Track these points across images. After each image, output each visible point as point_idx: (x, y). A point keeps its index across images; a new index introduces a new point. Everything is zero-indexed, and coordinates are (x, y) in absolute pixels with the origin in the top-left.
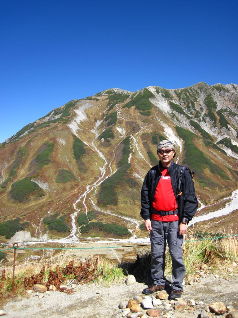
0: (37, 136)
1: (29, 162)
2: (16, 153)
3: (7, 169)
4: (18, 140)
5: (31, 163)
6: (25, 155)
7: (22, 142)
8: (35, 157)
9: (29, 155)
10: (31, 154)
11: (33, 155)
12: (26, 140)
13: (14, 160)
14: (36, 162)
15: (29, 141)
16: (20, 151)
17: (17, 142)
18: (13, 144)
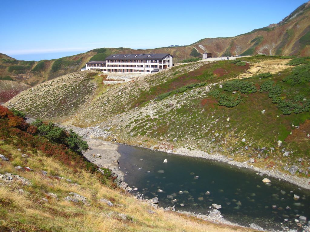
0: (303, 19)
1: (294, 43)
2: (283, 35)
3: (274, 49)
4: (286, 23)
5: (295, 44)
6: (291, 37)
7: (290, 25)
8: (299, 38)
9: (294, 37)
10: (296, 35)
11: (298, 37)
12: (293, 23)
13: (281, 41)
14: (299, 42)
15: (295, 24)
16: (287, 33)
17: (285, 25)
18: (281, 27)
